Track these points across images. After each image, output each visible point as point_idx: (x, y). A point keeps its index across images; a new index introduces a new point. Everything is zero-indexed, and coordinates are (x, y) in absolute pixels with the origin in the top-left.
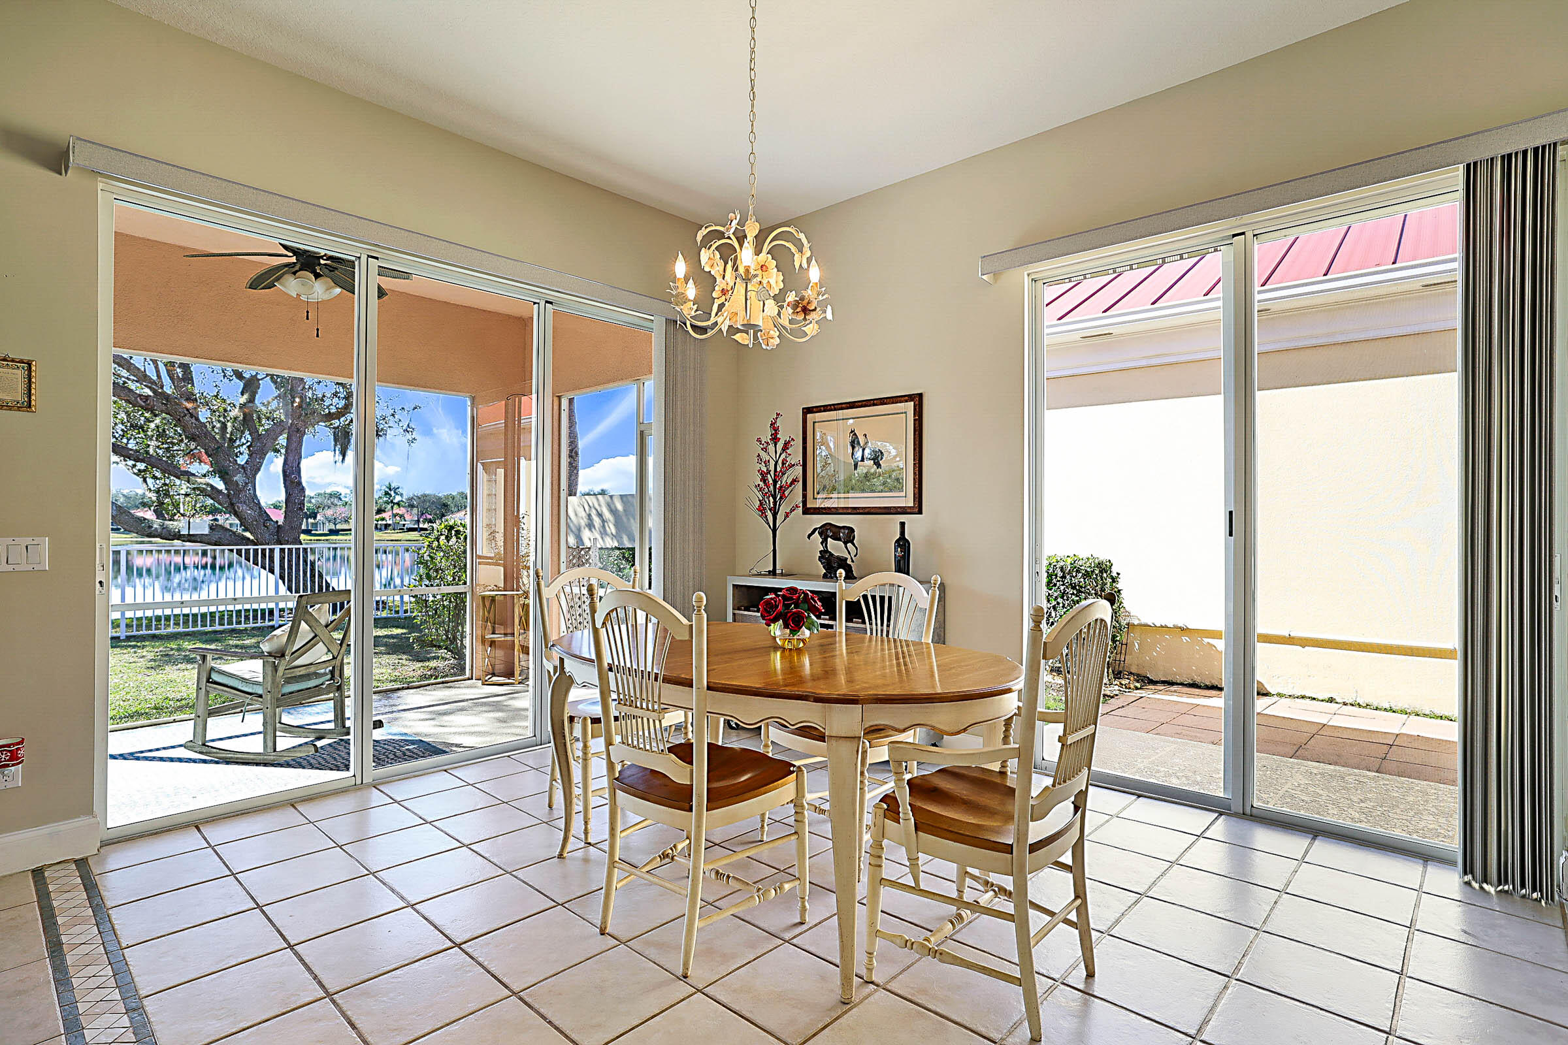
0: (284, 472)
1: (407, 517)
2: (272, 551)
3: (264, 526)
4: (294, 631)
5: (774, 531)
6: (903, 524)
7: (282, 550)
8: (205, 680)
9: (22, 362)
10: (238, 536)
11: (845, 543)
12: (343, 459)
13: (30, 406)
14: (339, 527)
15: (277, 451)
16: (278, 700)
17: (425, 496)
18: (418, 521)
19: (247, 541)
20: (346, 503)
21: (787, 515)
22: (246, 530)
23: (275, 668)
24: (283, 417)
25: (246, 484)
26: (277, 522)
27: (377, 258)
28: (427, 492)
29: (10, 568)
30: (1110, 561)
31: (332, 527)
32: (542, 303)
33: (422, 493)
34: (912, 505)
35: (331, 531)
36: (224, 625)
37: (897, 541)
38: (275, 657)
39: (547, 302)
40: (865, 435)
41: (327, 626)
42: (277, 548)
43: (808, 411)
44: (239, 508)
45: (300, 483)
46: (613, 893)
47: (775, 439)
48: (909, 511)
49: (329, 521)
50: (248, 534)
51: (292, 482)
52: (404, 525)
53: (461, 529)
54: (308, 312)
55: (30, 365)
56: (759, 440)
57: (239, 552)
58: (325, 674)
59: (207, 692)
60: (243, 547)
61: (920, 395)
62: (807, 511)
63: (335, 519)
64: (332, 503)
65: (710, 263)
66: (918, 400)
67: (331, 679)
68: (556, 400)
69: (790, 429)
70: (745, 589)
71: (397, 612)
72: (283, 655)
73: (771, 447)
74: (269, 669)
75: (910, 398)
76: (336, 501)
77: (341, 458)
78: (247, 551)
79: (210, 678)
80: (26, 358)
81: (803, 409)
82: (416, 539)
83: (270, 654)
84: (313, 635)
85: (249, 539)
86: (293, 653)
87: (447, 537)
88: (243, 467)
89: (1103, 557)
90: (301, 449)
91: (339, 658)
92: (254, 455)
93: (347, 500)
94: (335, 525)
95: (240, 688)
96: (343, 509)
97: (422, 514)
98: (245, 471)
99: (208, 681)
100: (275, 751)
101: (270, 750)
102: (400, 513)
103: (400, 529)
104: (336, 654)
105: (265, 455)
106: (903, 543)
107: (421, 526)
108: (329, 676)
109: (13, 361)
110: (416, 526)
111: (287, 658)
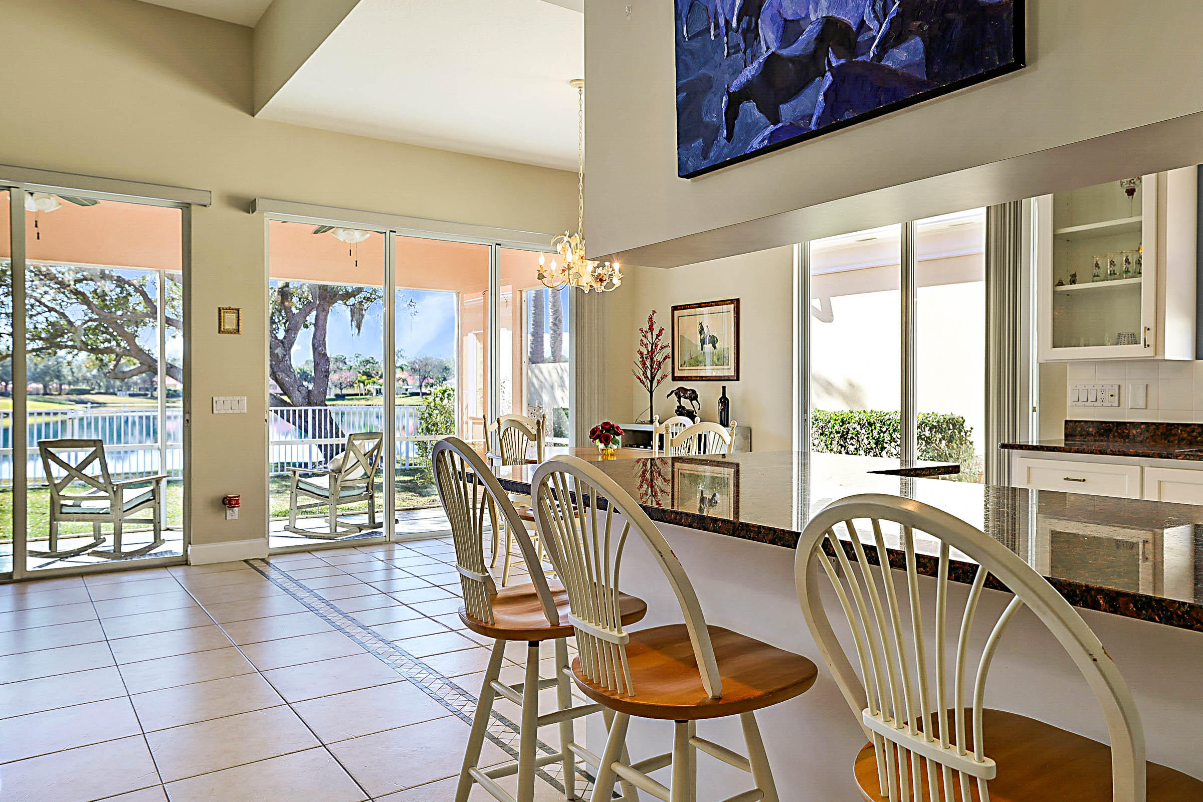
0: (313, 345)
1: (410, 381)
2: (306, 411)
3: (298, 390)
4: (346, 457)
5: (651, 393)
6: (724, 388)
7: (314, 411)
8: (295, 487)
9: (235, 309)
10: (278, 400)
11: (691, 401)
12: (359, 332)
13: (238, 331)
14: (345, 392)
15: (306, 327)
16: (337, 500)
17: (427, 359)
18: (421, 386)
19: (285, 404)
20: (351, 367)
21: (659, 382)
22: (285, 394)
23: (336, 480)
24: (310, 298)
25: (285, 355)
26: (308, 388)
27: (395, 232)
28: (429, 356)
29: (231, 412)
30: (962, 418)
31: (338, 392)
32: (494, 245)
33: (424, 357)
34: (733, 374)
35: (337, 395)
36: (277, 471)
37: (720, 399)
38: (336, 473)
39: (497, 244)
40: (707, 326)
41: (365, 455)
42: (310, 409)
43: (675, 308)
44: (279, 376)
45: (325, 355)
46: (509, 568)
47: (651, 329)
48: (731, 378)
49: (336, 386)
50: (285, 398)
51: (320, 354)
52: (407, 390)
53: (451, 392)
54: (356, 261)
55: (238, 310)
56: (641, 330)
57: (276, 412)
58: (363, 487)
59: (297, 495)
60: (279, 408)
61: (738, 300)
62: (674, 379)
63: (341, 384)
64: (338, 368)
65: (563, 250)
66: (736, 303)
67: (367, 491)
68: (518, 294)
69: (663, 321)
70: (631, 433)
71: (404, 465)
72: (340, 472)
73: (649, 335)
74: (333, 480)
75: (732, 301)
76: (341, 365)
77: (357, 331)
78: (282, 412)
79: (297, 486)
80: (237, 307)
81: (672, 307)
82: (418, 404)
83: (333, 471)
84: (357, 460)
85: (286, 402)
86: (346, 471)
87: (441, 399)
88: (282, 342)
89: (957, 414)
90: (326, 325)
91: (371, 477)
92: (290, 331)
93: (351, 364)
94: (341, 389)
95: (315, 492)
96: (348, 374)
97: (425, 378)
98: (283, 344)
99: (297, 488)
100: (336, 531)
101: (333, 531)
102: (403, 377)
103: (403, 394)
104: (369, 474)
105: (298, 331)
106: (724, 401)
107: (424, 390)
108: (365, 489)
109: (232, 309)
110: (419, 391)
111: (343, 473)
